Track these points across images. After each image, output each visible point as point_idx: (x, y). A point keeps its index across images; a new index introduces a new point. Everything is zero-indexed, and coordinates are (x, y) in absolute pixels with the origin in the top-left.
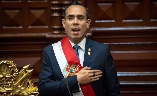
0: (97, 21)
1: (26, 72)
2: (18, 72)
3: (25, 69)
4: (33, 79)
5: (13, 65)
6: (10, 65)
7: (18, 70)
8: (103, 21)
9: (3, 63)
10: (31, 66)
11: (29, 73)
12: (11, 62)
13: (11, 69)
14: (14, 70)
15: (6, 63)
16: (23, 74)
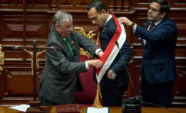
0: (139, 3)
1: (91, 35)
2: (86, 35)
3: (91, 33)
4: (95, 40)
5: (82, 30)
6: (81, 30)
7: (86, 34)
8: (143, 3)
9: (76, 29)
10: (95, 31)
11: (93, 36)
12: (81, 28)
13: (81, 33)
14: (83, 34)
15: (78, 29)
16: (89, 36)
